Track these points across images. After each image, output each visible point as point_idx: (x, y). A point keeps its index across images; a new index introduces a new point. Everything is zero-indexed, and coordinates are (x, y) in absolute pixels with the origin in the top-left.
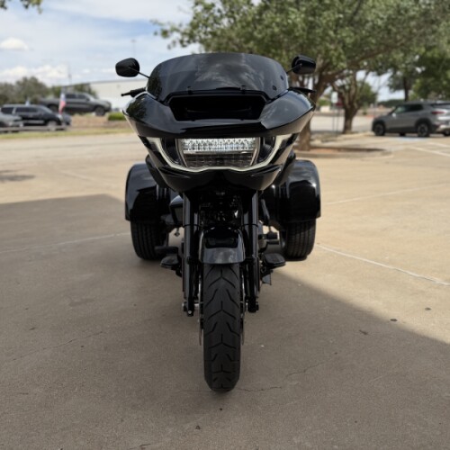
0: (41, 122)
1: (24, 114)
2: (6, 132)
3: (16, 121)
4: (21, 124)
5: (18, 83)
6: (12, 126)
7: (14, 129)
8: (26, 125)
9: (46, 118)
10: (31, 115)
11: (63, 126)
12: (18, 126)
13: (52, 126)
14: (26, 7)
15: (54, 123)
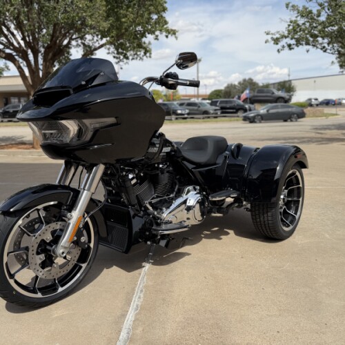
0: (234, 111)
1: (224, 105)
2: (209, 117)
3: (216, 110)
4: (219, 112)
5: (240, 83)
7: (214, 115)
8: (222, 113)
9: (238, 107)
10: (228, 106)
12: (217, 114)
13: (240, 114)
14: (167, 37)
15: (242, 111)
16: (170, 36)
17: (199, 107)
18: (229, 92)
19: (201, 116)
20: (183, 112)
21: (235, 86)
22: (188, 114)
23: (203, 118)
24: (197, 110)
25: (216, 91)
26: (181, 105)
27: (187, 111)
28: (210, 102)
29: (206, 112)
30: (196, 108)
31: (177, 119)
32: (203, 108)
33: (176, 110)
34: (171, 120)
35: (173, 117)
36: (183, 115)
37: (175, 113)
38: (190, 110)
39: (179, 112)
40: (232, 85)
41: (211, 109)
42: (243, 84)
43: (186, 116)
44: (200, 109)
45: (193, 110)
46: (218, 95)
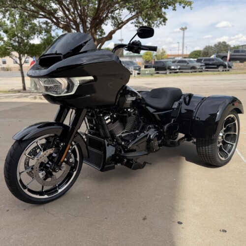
0: (216, 66)
1: (207, 62)
2: (195, 72)
3: (201, 66)
4: (204, 68)
5: (215, 45)
6: (199, 69)
8: (206, 68)
9: (218, 64)
10: (211, 62)
11: (228, 68)
12: (202, 69)
13: (221, 69)
14: (184, 7)
15: (222, 67)
16: (186, 7)
17: (188, 63)
18: (207, 52)
19: (190, 71)
20: (176, 68)
21: (212, 47)
22: (179, 69)
23: (191, 72)
24: (186, 66)
25: (195, 51)
26: (174, 62)
27: (179, 67)
28: (196, 59)
29: (193, 68)
30: (185, 64)
31: (170, 73)
32: (191, 65)
33: (170, 66)
34: (166, 74)
35: (168, 71)
36: (176, 70)
37: (169, 68)
38: (181, 66)
39: (173, 67)
40: (209, 47)
41: (198, 65)
42: (218, 46)
43: (178, 71)
44: (188, 65)
45: (183, 66)
46: (196, 55)
